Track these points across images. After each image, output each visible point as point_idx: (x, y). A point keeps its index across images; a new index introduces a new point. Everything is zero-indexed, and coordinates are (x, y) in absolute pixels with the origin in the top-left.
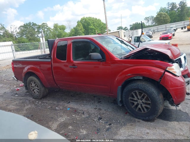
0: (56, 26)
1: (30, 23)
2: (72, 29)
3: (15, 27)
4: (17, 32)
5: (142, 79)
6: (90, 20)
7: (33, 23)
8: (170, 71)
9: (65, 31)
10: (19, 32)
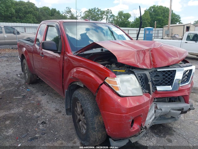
0: (121, 14)
1: (95, 9)
2: (137, 18)
3: (80, 11)
4: (82, 16)
5: (83, 86)
6: (161, 9)
7: (98, 8)
8: (110, 85)
9: (129, 19)
10: (84, 16)
